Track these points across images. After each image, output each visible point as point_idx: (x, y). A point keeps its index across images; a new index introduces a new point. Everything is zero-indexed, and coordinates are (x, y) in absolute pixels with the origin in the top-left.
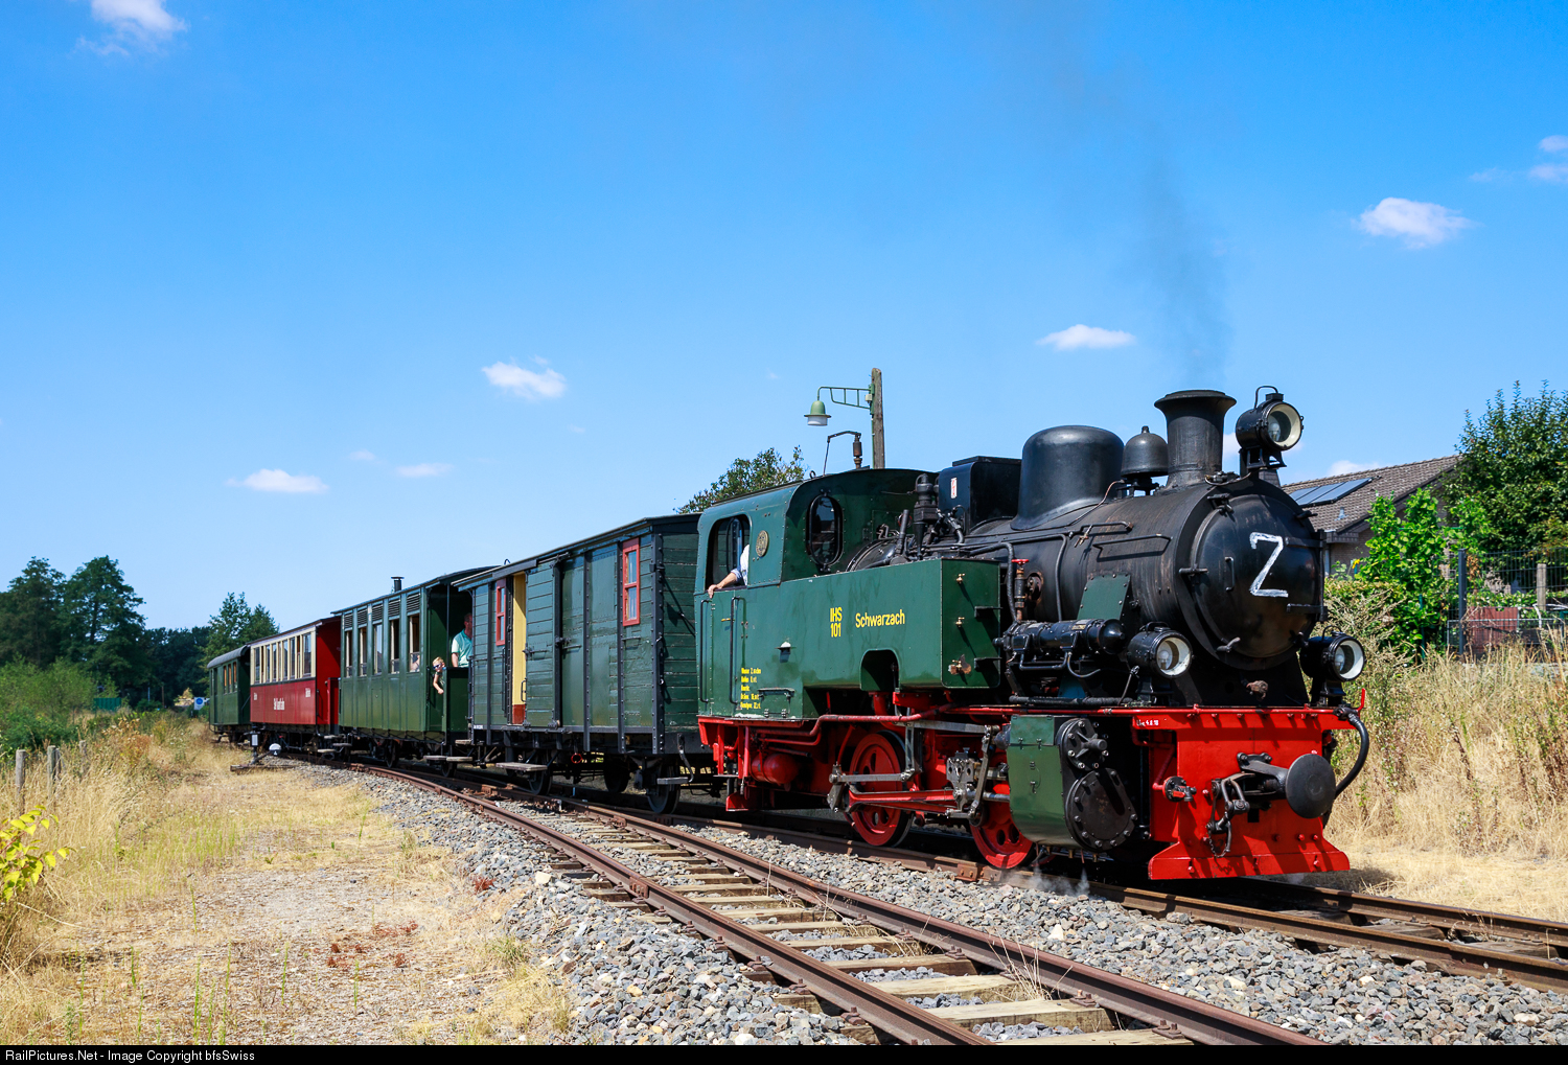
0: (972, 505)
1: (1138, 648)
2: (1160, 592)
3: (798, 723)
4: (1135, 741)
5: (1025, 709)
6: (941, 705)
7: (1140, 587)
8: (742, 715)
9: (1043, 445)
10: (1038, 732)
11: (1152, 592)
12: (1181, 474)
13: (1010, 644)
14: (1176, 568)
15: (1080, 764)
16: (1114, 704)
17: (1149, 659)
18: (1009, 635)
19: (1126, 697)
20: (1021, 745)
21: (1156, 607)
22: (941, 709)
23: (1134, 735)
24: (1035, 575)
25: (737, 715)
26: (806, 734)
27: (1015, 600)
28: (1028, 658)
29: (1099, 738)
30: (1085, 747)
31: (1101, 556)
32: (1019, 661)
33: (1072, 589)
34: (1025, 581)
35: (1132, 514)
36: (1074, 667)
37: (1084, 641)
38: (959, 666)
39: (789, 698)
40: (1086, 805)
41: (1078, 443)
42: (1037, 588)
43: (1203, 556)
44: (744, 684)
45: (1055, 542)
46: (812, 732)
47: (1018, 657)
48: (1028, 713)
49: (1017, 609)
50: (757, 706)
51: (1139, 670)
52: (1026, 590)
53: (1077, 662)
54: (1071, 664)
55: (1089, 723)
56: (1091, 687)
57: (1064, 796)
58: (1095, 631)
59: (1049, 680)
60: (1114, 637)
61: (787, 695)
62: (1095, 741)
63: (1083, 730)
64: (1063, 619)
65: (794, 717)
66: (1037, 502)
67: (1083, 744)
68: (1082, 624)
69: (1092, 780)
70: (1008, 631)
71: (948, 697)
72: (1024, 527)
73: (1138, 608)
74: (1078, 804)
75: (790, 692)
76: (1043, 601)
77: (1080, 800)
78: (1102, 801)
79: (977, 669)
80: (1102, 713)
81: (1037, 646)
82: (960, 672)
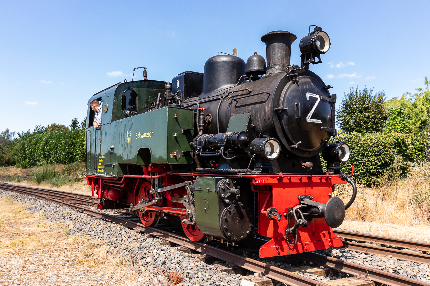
0: (185, 90)
1: (255, 145)
2: (265, 119)
3: (116, 178)
4: (253, 189)
5: (202, 174)
6: (168, 171)
7: (255, 118)
8: (99, 174)
9: (213, 62)
10: (208, 185)
11: (261, 120)
12: (273, 69)
13: (196, 144)
14: (273, 107)
15: (227, 201)
16: (243, 172)
17: (261, 151)
18: (196, 140)
19: (249, 169)
20: (200, 191)
21: (263, 127)
22: (168, 173)
23: (252, 187)
24: (208, 115)
25: (97, 174)
26: (119, 182)
27: (200, 126)
28: (204, 150)
29: (236, 188)
30: (230, 193)
31: (237, 105)
32: (200, 152)
33: (224, 120)
34: (204, 118)
35: (251, 86)
36: (225, 154)
37: (230, 142)
38: (175, 154)
39: (113, 168)
40: (229, 220)
41: (227, 61)
42: (209, 121)
43: (285, 102)
44: (100, 162)
45: (217, 101)
46: (121, 182)
47: (200, 150)
48: (204, 176)
49: (200, 130)
50: (103, 171)
51: (256, 156)
52: (204, 122)
53: (226, 152)
54: (223, 153)
55: (231, 181)
56: (232, 164)
57: (219, 216)
58: (235, 137)
59: (214, 161)
60: (244, 140)
61: (112, 167)
62: (234, 190)
63: (229, 184)
64: (220, 133)
65: (114, 176)
66: (210, 86)
67: (228, 191)
68: (229, 134)
69: (232, 208)
70: (196, 139)
71: (171, 168)
72: (204, 97)
73: (254, 128)
74: (226, 220)
75: (113, 166)
76: (211, 127)
77: (227, 217)
78: (237, 218)
79: (183, 156)
80: (238, 177)
81: (208, 145)
82: (175, 157)
